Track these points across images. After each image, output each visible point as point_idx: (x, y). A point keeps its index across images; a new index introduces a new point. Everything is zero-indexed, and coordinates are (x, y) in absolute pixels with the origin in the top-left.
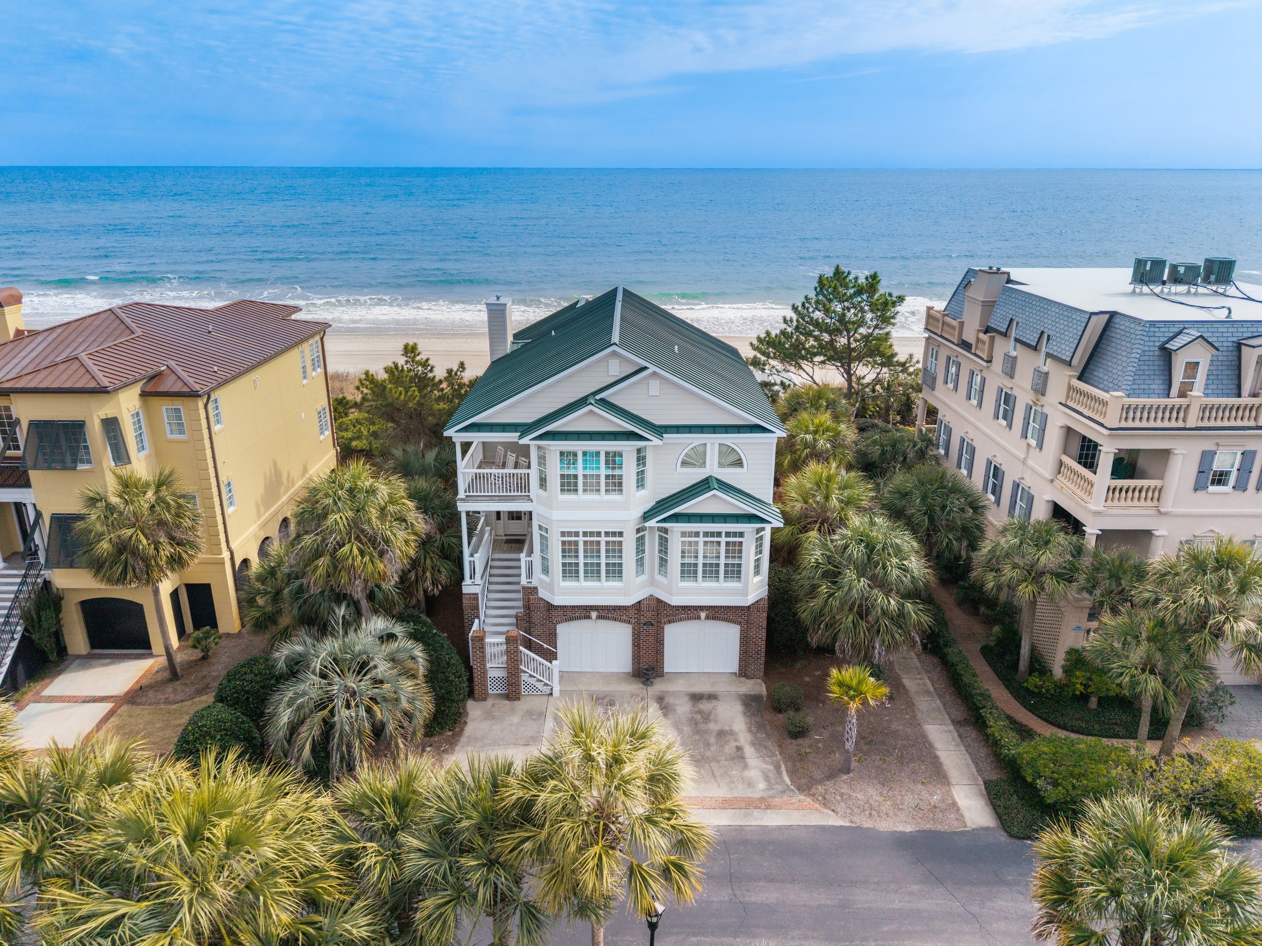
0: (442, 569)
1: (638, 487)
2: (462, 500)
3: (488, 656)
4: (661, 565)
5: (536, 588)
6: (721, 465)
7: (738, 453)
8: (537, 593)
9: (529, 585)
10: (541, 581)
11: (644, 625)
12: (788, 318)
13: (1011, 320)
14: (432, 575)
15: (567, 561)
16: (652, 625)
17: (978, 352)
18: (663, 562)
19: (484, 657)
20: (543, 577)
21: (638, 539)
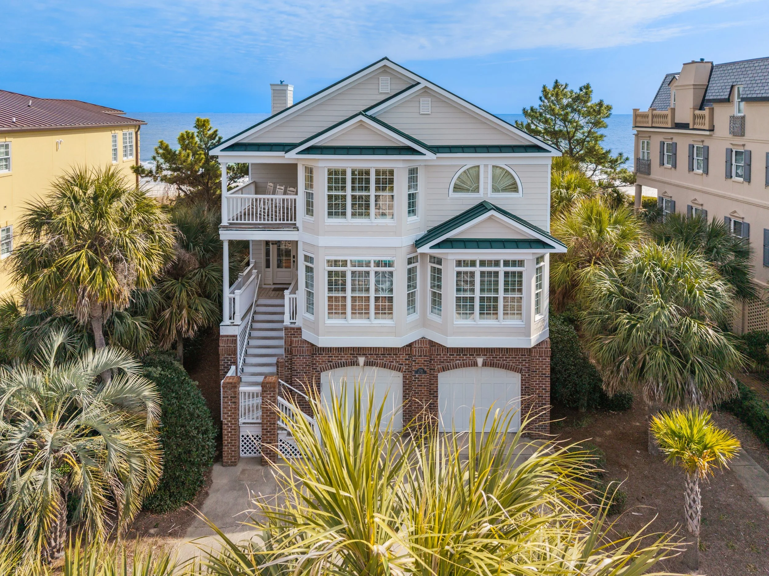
0: (200, 308)
1: (409, 212)
2: (224, 227)
3: (241, 410)
4: (434, 302)
5: (300, 329)
6: (495, 189)
7: (513, 177)
8: (300, 334)
9: (293, 326)
10: (305, 320)
11: (416, 372)
12: (519, 122)
13: (732, 87)
14: (189, 313)
15: (334, 294)
16: (425, 372)
17: (696, 127)
18: (437, 299)
19: (237, 409)
20: (308, 315)
21: (410, 271)
